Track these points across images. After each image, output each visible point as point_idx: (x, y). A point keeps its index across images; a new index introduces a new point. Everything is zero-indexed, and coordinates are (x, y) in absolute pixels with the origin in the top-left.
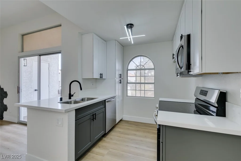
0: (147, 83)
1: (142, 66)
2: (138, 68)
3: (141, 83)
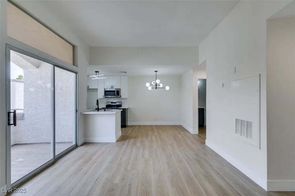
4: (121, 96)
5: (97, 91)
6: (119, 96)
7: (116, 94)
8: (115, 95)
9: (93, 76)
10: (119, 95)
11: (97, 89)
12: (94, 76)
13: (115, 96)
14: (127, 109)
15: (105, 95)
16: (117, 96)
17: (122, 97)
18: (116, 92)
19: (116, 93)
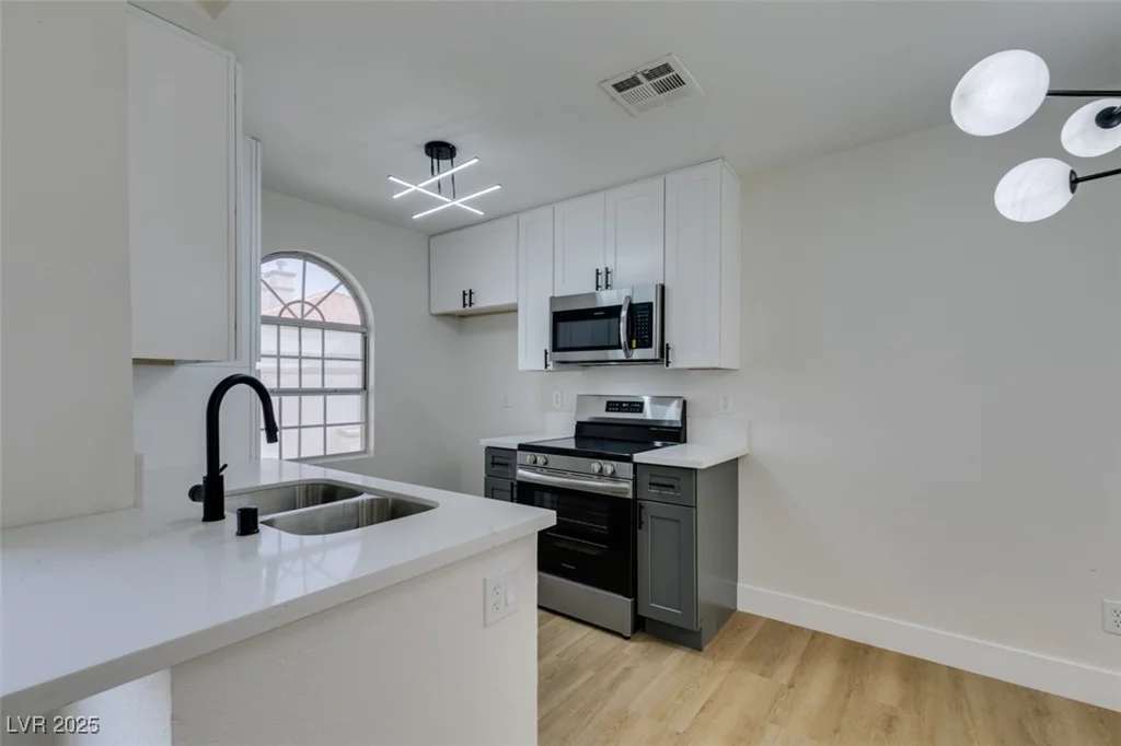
0: (336, 392)
1: (307, 308)
2: (286, 314)
3: (300, 392)
4: (664, 350)
5: (515, 326)
6: (651, 353)
7: (623, 339)
8: (619, 347)
9: (414, 188)
10: (650, 346)
11: (512, 310)
12: (420, 188)
13: (620, 354)
14: (731, 468)
15: (555, 348)
16: (637, 354)
17: (679, 359)
18: (624, 314)
19: (623, 326)
